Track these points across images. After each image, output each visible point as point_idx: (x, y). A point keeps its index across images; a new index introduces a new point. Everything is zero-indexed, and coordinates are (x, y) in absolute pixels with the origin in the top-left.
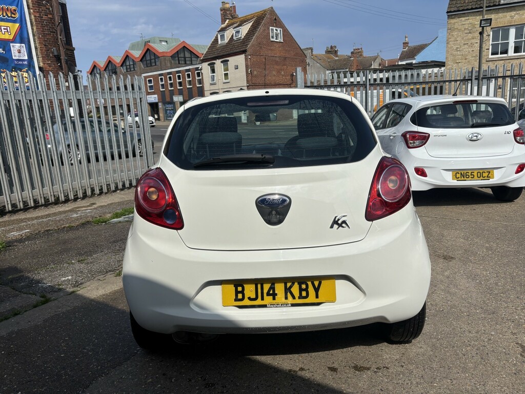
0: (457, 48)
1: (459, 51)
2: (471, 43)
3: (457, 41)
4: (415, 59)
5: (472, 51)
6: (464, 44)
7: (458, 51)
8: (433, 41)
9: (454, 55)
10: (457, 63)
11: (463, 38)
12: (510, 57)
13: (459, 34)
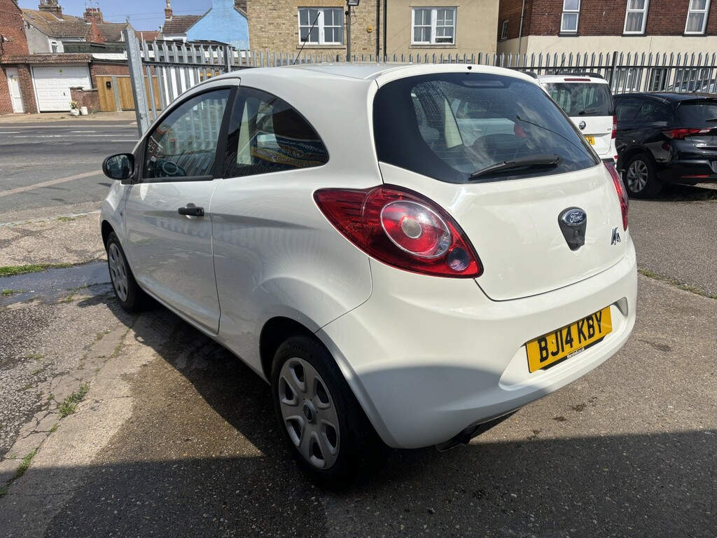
0: (262, 28)
1: (264, 31)
2: (277, 24)
3: (260, 18)
4: (185, 35)
5: (280, 34)
6: (270, 24)
7: (262, 32)
8: (207, 13)
9: (259, 37)
10: (263, 47)
11: (267, 16)
12: (322, 46)
13: (262, 10)
